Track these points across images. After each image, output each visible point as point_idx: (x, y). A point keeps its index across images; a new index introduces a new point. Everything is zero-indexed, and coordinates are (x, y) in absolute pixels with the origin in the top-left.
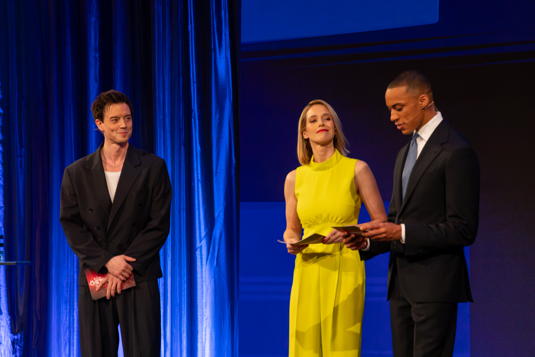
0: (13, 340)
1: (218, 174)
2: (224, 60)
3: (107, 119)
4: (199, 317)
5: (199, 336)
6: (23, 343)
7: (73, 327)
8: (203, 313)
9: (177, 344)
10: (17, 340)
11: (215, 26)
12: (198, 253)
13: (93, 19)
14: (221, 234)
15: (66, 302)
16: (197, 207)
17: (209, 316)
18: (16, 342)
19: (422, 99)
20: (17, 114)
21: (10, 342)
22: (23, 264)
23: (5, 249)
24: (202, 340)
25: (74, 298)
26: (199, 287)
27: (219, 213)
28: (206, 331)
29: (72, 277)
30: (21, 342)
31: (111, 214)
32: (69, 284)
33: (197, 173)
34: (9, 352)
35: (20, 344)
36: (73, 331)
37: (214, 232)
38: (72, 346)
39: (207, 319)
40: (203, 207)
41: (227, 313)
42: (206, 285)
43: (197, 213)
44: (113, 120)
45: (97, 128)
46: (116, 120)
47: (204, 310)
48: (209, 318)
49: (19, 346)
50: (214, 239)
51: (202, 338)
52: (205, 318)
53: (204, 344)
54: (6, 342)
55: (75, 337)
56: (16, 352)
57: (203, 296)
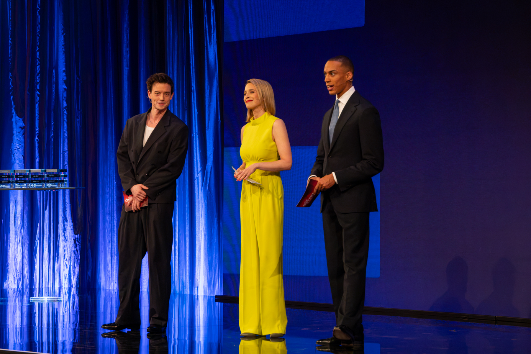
0: (74, 239)
1: (209, 129)
2: (213, 52)
3: (153, 92)
4: (197, 224)
5: (197, 236)
6: (81, 240)
7: (114, 230)
8: (199, 221)
9: (182, 242)
10: (77, 238)
11: (207, 30)
12: (196, 181)
13: (125, 26)
14: (211, 169)
15: (109, 214)
16: (195, 151)
17: (204, 223)
18: (77, 240)
19: (349, 74)
20: (76, 89)
21: (73, 240)
22: (80, 188)
23: (69, 179)
24: (199, 239)
25: (114, 211)
26: (197, 204)
27: (210, 155)
28: (201, 233)
29: (113, 198)
30: (80, 240)
31: (141, 154)
32: (111, 202)
33: (195, 128)
34: (72, 246)
35: (79, 241)
36: (114, 233)
37: (206, 167)
38: (113, 243)
39: (202, 225)
40: (199, 151)
41: (215, 220)
42: (201, 203)
43: (195, 155)
44: (156, 93)
45: (148, 96)
46: (157, 94)
47: (200, 220)
48: (204, 224)
49: (79, 242)
50: (207, 172)
51: (199, 237)
52: (201, 225)
53: (200, 242)
54: (70, 240)
55: (115, 237)
56: (77, 246)
57: (199, 210)
